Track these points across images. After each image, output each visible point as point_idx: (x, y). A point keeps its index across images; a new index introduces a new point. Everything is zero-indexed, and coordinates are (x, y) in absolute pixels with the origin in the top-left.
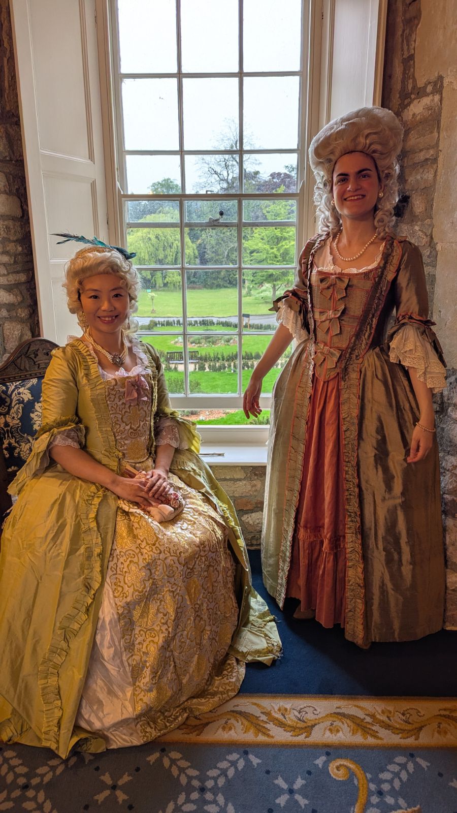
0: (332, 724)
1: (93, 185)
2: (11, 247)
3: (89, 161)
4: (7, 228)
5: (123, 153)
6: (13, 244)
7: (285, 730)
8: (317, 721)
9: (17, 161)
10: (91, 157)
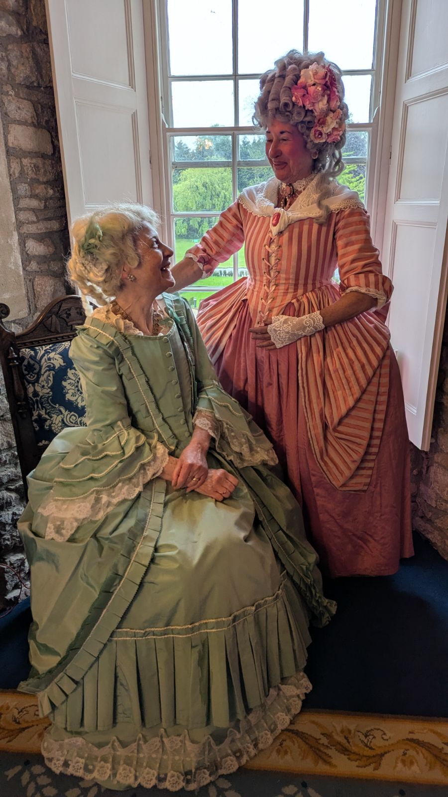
0: (405, 754)
1: (134, 117)
2: (40, 190)
3: (130, 88)
4: (36, 167)
5: (168, 79)
6: (43, 186)
7: (349, 759)
8: (386, 750)
9: (47, 87)
10: (132, 84)
